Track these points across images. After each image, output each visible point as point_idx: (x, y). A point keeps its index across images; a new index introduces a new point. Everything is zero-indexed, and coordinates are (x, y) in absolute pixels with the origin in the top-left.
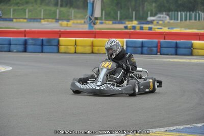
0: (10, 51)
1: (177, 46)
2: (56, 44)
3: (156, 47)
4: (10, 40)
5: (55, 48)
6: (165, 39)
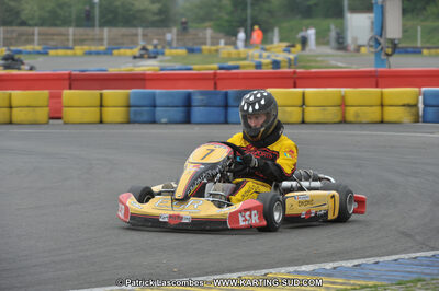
0: (154, 122)
4: (154, 95)
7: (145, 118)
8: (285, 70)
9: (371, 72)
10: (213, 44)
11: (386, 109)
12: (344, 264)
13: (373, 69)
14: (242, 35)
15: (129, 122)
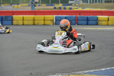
1: (88, 20)
2: (11, 19)
3: (75, 20)
5: (10, 22)
6: (80, 15)
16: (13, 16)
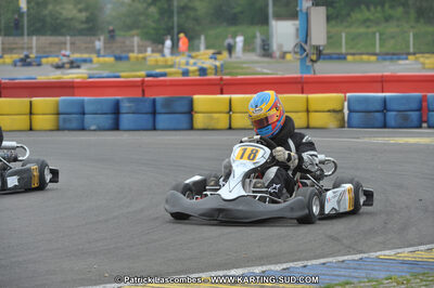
0: (83, 129)
2: (186, 109)
3: (419, 110)
4: (83, 101)
5: (184, 119)
7: (74, 125)
8: (211, 77)
9: (297, 78)
10: (140, 52)
11: (312, 115)
12: (272, 267)
13: (298, 75)
14: (168, 43)
15: (58, 129)
16: (196, 97)
